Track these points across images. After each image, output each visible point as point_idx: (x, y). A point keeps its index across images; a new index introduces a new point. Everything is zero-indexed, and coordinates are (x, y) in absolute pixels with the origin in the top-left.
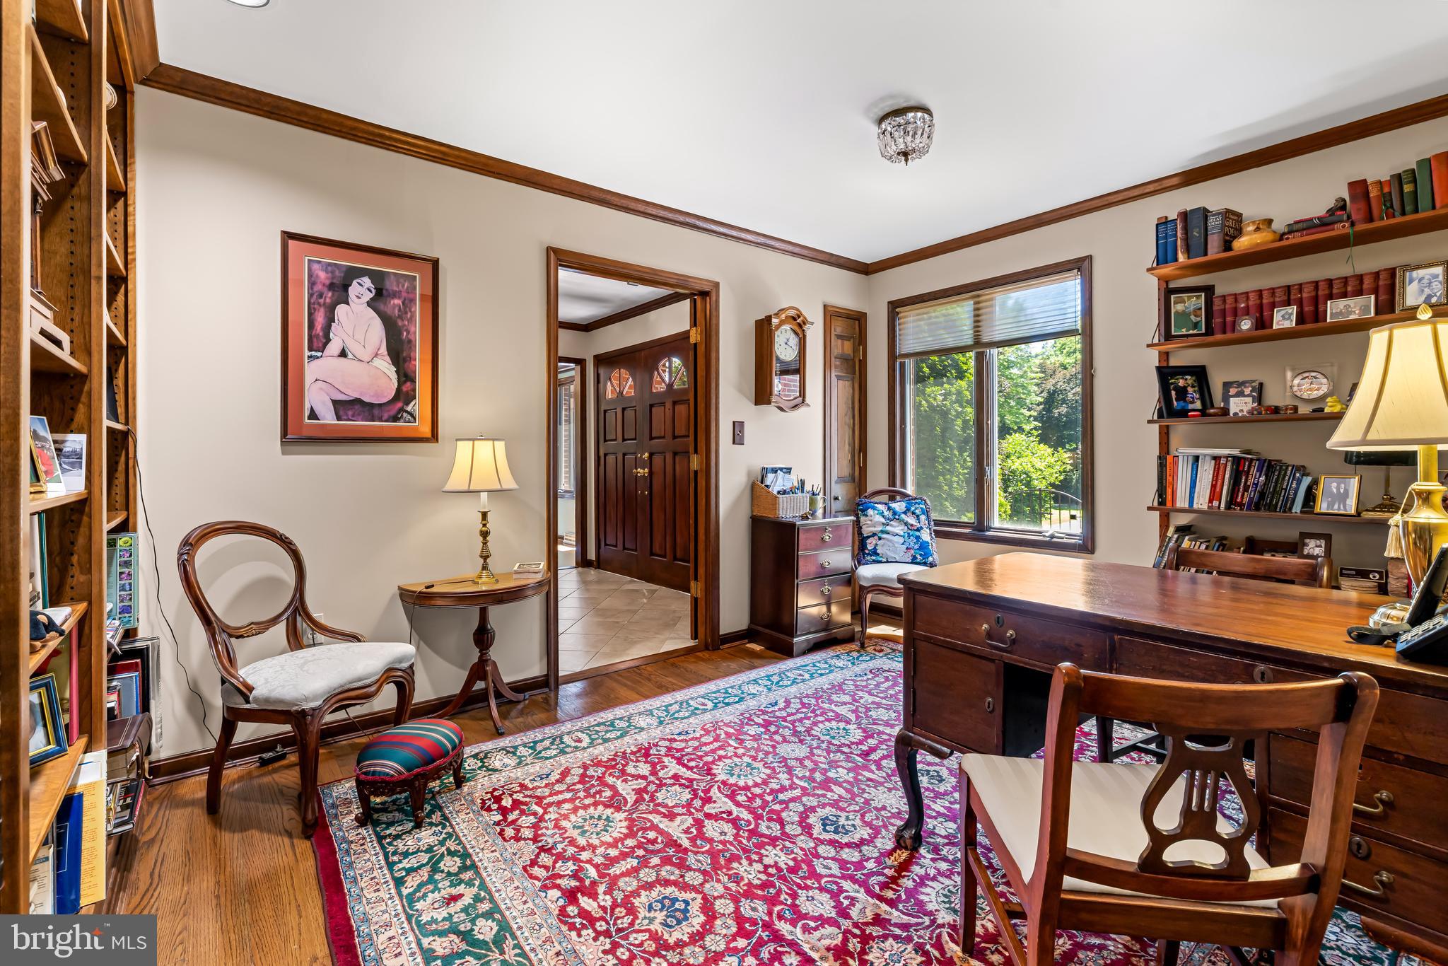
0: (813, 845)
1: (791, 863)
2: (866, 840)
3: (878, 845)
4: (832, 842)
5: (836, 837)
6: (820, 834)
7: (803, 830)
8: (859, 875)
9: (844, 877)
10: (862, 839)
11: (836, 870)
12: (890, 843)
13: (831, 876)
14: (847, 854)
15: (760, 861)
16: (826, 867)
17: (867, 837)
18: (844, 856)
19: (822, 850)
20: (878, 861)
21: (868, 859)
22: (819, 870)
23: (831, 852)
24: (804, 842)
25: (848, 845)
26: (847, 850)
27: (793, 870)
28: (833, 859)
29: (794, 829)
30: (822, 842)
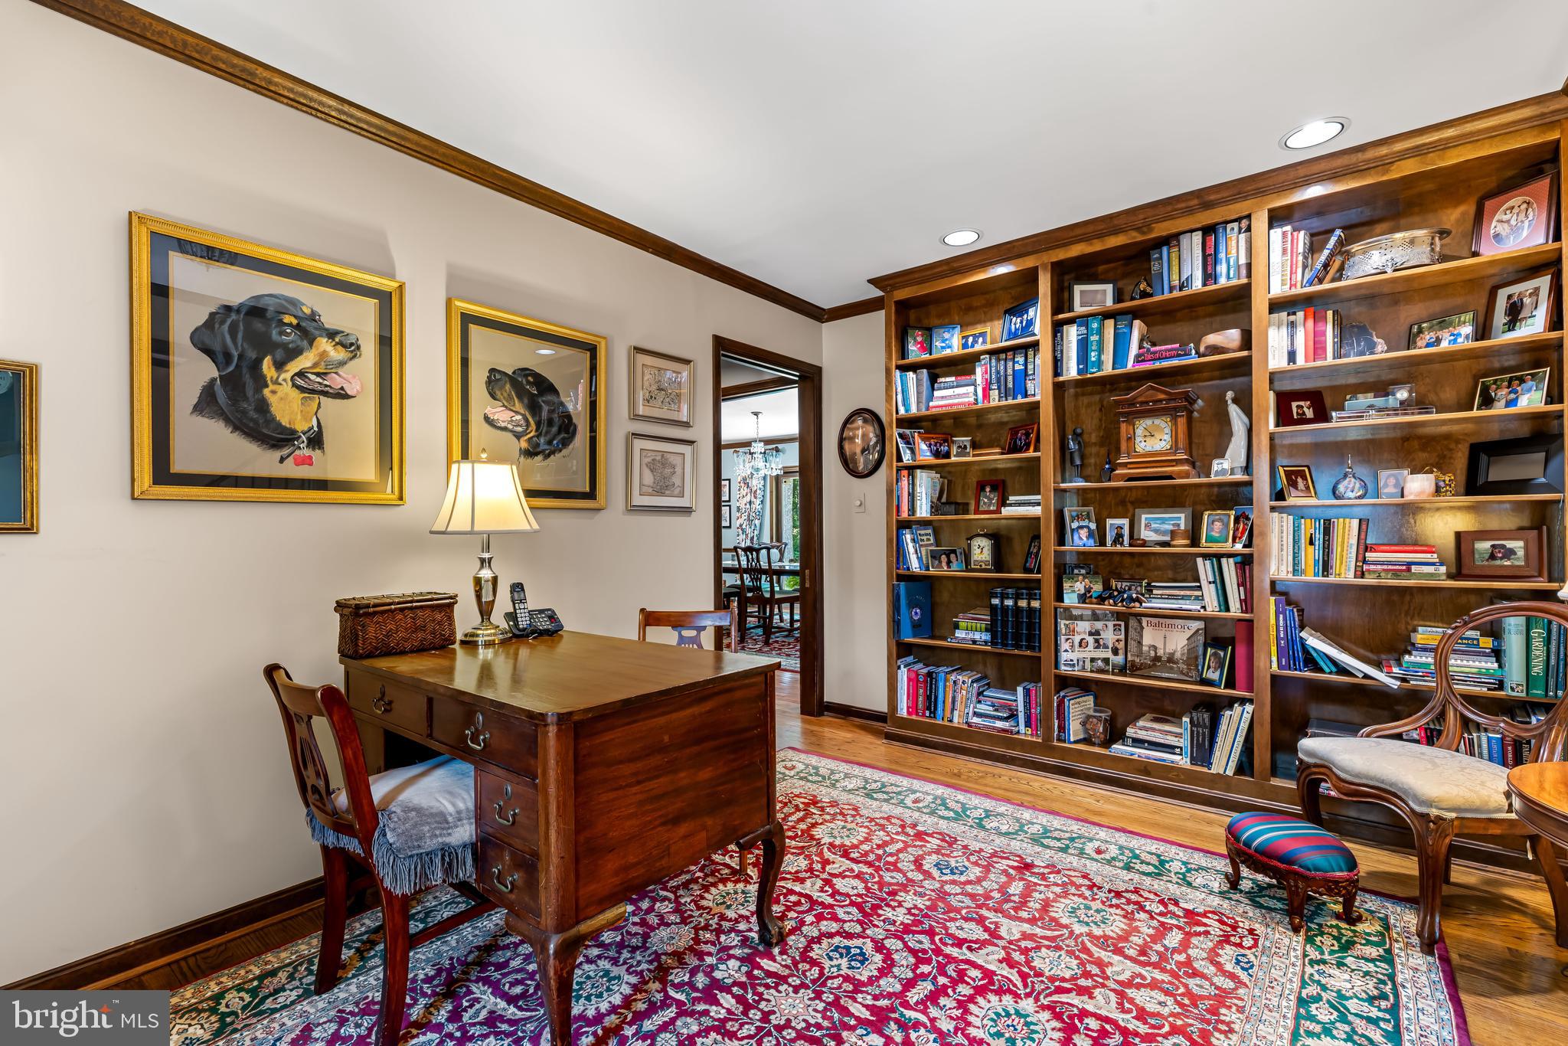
0: (868, 932)
1: (880, 912)
2: (815, 943)
3: (802, 939)
4: (849, 936)
5: (847, 943)
6: (864, 944)
7: (883, 944)
8: (819, 909)
9: (831, 906)
10: (820, 943)
11: (840, 913)
12: (791, 943)
13: (842, 907)
14: (834, 927)
15: (909, 910)
16: (849, 913)
17: (814, 946)
18: (834, 925)
19: (858, 929)
20: (802, 923)
21: (812, 924)
22: (854, 910)
23: (847, 927)
24: (879, 933)
25: (831, 935)
26: (833, 931)
27: (875, 907)
28: (845, 921)
29: (892, 944)
30: (859, 936)
